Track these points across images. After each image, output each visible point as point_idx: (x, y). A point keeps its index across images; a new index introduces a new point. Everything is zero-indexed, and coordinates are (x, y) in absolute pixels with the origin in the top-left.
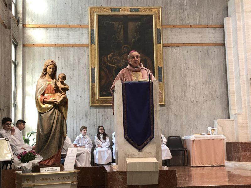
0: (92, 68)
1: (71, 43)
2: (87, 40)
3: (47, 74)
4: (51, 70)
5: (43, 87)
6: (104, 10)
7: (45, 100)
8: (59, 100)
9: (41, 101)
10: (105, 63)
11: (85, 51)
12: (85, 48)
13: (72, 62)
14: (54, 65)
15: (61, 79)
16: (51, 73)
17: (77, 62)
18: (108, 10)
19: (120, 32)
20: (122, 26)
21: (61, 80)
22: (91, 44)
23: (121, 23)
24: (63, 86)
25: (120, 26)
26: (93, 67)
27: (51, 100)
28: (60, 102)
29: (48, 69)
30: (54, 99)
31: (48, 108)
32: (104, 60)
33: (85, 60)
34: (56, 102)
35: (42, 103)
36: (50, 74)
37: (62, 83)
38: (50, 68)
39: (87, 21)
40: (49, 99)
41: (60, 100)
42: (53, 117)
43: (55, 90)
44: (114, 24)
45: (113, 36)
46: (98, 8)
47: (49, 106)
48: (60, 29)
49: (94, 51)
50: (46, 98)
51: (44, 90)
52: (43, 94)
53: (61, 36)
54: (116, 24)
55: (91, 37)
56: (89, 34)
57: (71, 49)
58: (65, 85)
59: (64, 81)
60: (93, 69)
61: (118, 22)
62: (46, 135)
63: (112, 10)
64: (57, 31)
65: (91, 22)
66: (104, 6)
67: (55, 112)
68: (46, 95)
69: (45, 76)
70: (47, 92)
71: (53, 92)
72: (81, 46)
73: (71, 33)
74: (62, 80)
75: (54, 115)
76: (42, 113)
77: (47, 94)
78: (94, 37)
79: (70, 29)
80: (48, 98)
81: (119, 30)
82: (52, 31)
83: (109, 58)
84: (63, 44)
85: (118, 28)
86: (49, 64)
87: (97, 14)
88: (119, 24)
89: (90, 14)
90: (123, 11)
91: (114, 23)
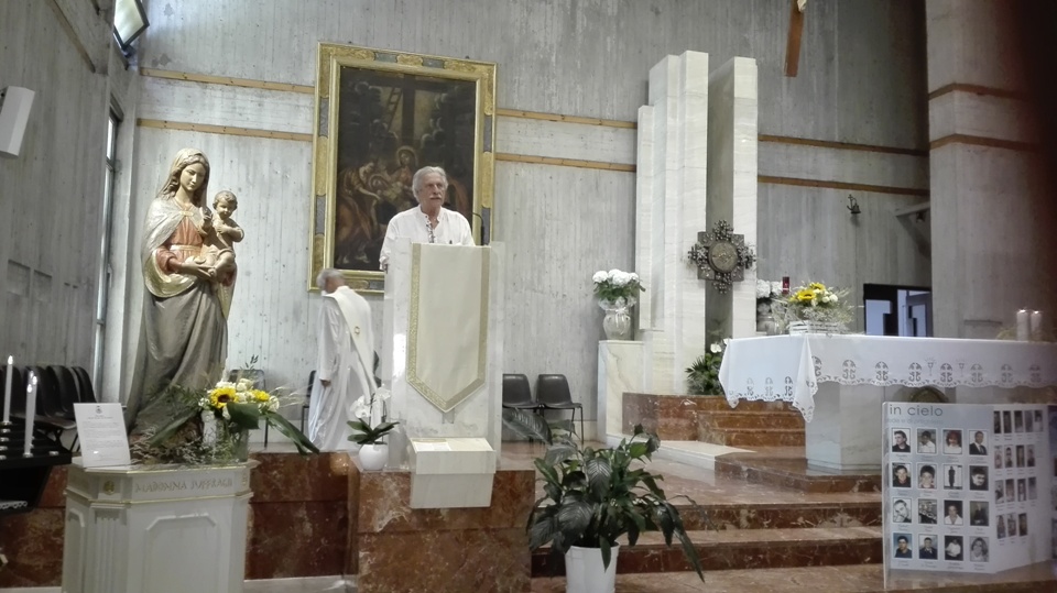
0: (317, 196)
1: (267, 127)
2: (310, 124)
3: (181, 188)
4: (194, 178)
5: (169, 224)
6: (357, 53)
7: (173, 260)
8: (213, 264)
9: (160, 264)
10: (350, 186)
11: (302, 151)
12: (303, 144)
13: (266, 176)
14: (204, 165)
15: (224, 207)
16: (192, 186)
17: (279, 176)
18: (367, 54)
19: (393, 113)
20: (398, 100)
21: (222, 209)
22: (319, 135)
23: (397, 90)
24: (226, 227)
25: (394, 99)
26: (319, 193)
27: (190, 261)
28: (217, 270)
29: (185, 173)
30: (197, 260)
31: (179, 286)
32: (349, 179)
33: (301, 174)
34: (206, 269)
35: (163, 269)
36: (189, 188)
37: (225, 218)
38: (192, 173)
39: (311, 75)
40: (183, 261)
41: (216, 267)
42: (194, 312)
43: (203, 237)
44: (378, 91)
45: (376, 121)
46: (343, 48)
47: (185, 280)
48: (238, 90)
49: (325, 155)
50: (175, 257)
51: (171, 232)
52: (167, 245)
53: (240, 108)
54: (385, 93)
55: (320, 117)
56: (313, 108)
57: (266, 142)
58: (232, 224)
59: (230, 214)
60: (319, 199)
61: (389, 89)
62: (170, 360)
63: (376, 55)
64: (231, 95)
65: (321, 80)
66: (357, 43)
67: (198, 299)
68: (173, 247)
69: (173, 193)
70: (177, 239)
71: (196, 242)
72: (292, 137)
73: (268, 102)
74: (226, 210)
75: (195, 307)
76: (161, 299)
77: (178, 244)
78: (327, 119)
79: (267, 93)
80: (180, 257)
81: (391, 107)
82: (219, 94)
83: (362, 175)
84: (246, 129)
85: (389, 103)
86: (190, 160)
87: (338, 63)
88: (393, 93)
89: (322, 60)
90: (405, 61)
91: (380, 88)
